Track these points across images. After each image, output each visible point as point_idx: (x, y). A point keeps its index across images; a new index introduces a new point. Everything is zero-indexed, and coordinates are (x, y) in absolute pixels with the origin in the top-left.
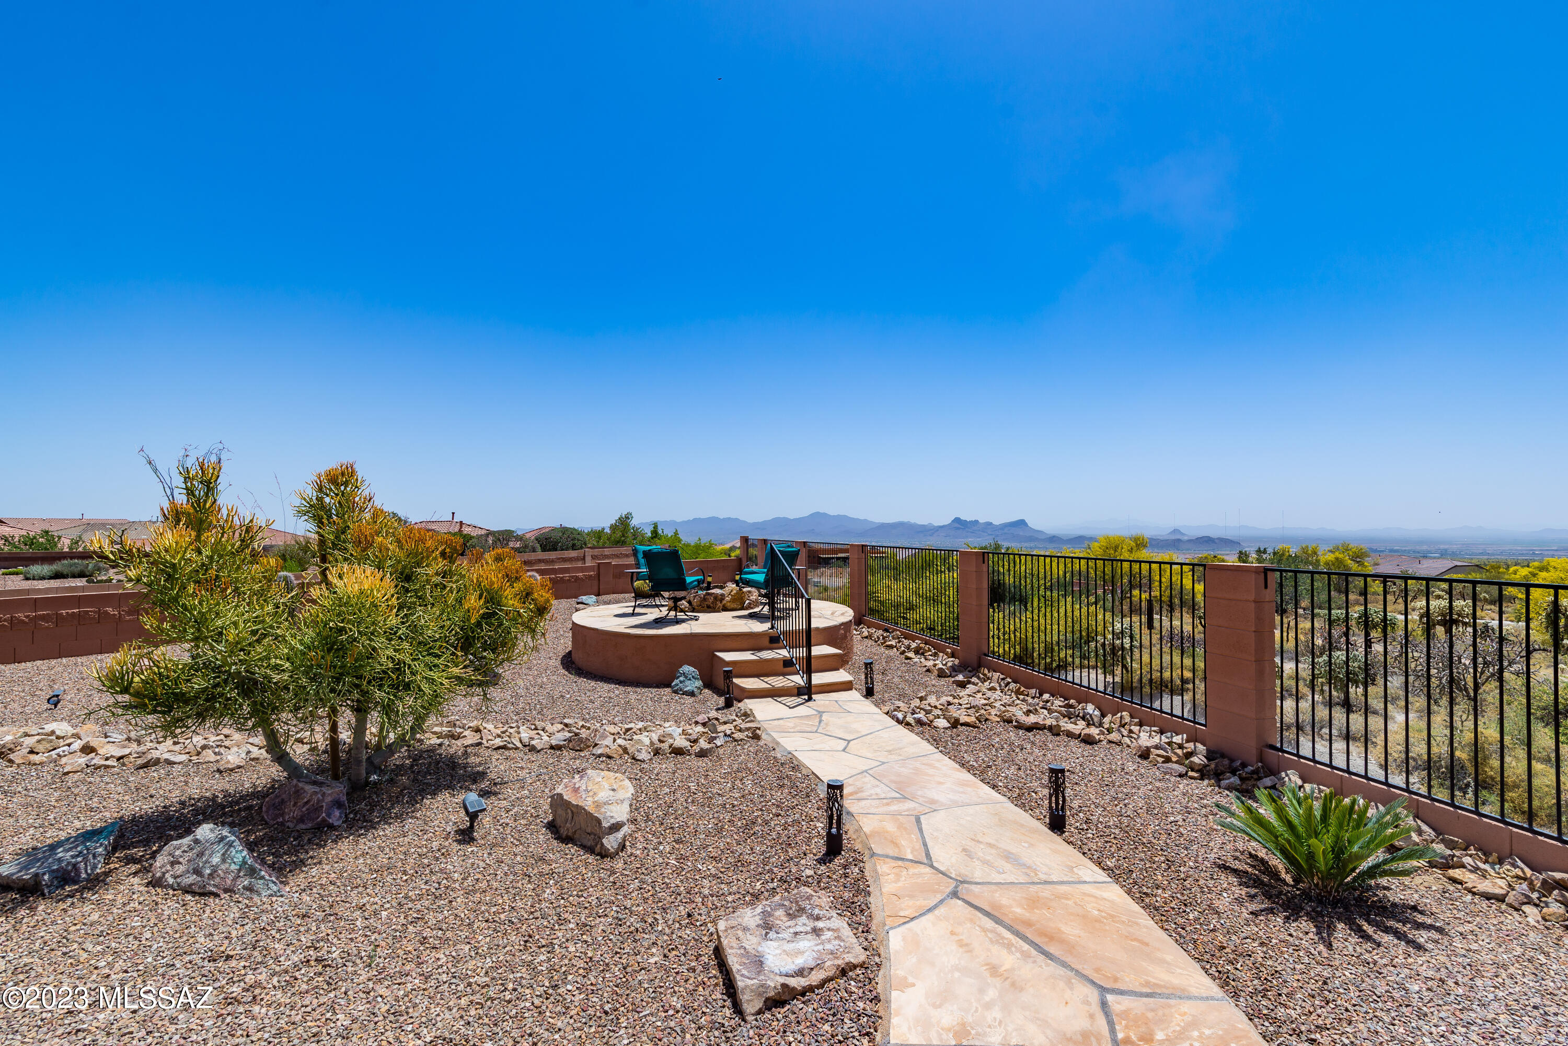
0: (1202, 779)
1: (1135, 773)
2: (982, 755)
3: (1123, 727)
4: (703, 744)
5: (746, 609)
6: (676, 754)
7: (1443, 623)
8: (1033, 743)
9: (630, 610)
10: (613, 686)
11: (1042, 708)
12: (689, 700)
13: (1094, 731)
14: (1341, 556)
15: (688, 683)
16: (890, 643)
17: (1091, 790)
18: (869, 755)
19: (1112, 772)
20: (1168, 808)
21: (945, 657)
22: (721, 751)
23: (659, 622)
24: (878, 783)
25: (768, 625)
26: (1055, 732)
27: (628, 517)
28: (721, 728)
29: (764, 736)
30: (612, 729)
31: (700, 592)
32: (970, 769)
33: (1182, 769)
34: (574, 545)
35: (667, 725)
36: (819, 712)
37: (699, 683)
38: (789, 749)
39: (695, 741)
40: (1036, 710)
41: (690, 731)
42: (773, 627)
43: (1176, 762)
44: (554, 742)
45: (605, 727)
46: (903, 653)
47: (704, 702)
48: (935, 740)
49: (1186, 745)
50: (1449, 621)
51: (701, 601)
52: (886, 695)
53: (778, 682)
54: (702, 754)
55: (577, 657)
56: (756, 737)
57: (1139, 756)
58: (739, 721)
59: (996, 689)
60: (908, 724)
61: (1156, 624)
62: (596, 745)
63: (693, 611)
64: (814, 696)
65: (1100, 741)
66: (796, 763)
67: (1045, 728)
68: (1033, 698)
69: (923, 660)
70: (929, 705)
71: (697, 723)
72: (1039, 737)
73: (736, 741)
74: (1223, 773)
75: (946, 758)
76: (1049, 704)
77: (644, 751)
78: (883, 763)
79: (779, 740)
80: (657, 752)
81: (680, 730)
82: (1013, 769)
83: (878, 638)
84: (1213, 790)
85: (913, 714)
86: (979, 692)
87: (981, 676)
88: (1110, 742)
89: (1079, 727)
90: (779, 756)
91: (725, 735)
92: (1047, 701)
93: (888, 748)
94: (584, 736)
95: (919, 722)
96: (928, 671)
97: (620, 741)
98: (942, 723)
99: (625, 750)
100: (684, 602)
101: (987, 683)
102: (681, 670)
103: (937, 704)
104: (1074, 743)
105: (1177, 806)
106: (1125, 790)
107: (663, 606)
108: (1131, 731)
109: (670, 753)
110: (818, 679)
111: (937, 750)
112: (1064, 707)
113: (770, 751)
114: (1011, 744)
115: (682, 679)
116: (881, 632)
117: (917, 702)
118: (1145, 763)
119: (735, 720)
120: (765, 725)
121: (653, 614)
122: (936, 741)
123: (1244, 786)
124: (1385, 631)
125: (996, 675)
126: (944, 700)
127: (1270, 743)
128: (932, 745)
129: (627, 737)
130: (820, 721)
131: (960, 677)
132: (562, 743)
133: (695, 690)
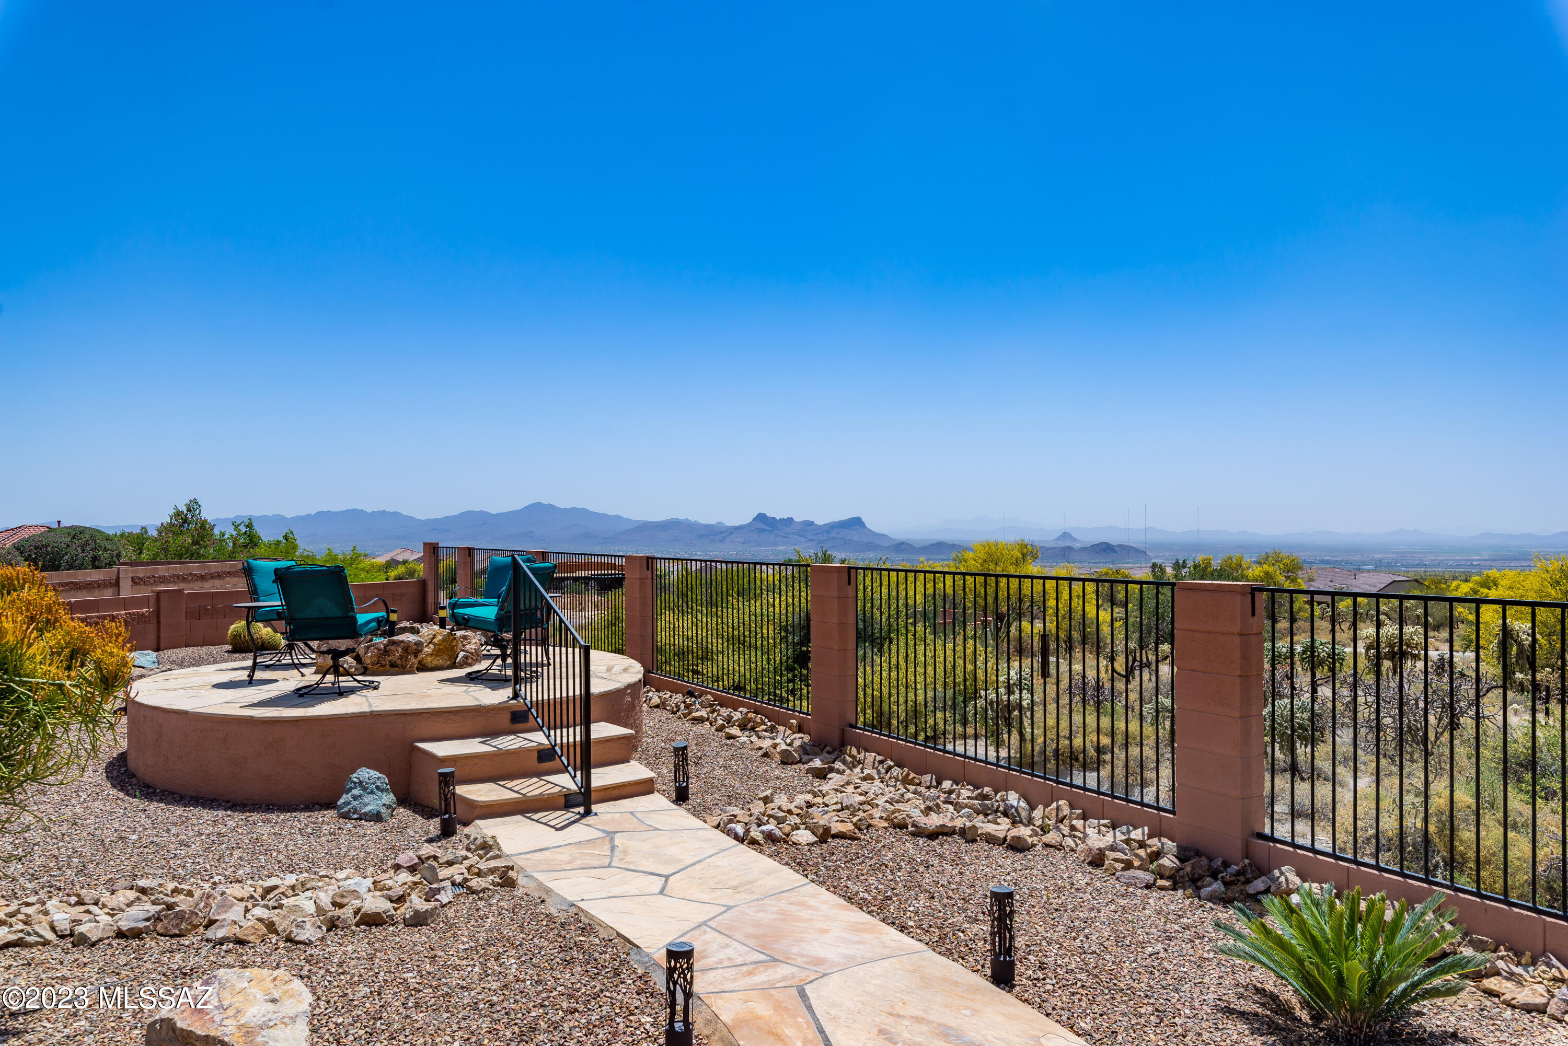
0: (1174, 889)
1: (1089, 889)
2: (872, 880)
3: (1061, 821)
4: (417, 902)
5: (461, 666)
6: (369, 925)
7: (1391, 656)
8: (941, 856)
9: (243, 675)
10: (221, 813)
11: (945, 802)
12: (372, 828)
13: (1024, 832)
14: (1271, 569)
15: (368, 798)
16: (698, 714)
17: (1037, 920)
18: (704, 897)
19: (1059, 890)
20: (1141, 935)
21: (790, 732)
22: (451, 913)
23: (304, 695)
24: (728, 941)
25: (508, 692)
26: (969, 837)
27: (193, 506)
28: (443, 873)
29: (521, 881)
30: (236, 890)
31: (377, 640)
32: (862, 905)
33: (1148, 877)
34: (95, 559)
35: (341, 875)
36: (608, 833)
37: (389, 798)
38: (570, 899)
39: (401, 899)
40: (938, 805)
41: (390, 883)
42: (516, 695)
43: (1139, 868)
44: (124, 925)
45: (221, 888)
46: (720, 729)
47: (402, 829)
48: (799, 864)
49: (1149, 842)
50: (1400, 653)
51: (380, 656)
52: (708, 798)
53: (532, 787)
54: (418, 920)
55: (140, 764)
56: (507, 882)
57: (1090, 864)
58: (474, 859)
59: (873, 779)
60: (753, 842)
61: (1053, 670)
62: (212, 922)
63: (364, 674)
64: (594, 808)
65: (1034, 845)
66: (587, 921)
67: (954, 833)
68: (928, 788)
69: (754, 738)
70: (780, 808)
71: (397, 867)
72: (948, 847)
73: (473, 892)
74: (1201, 878)
75: (823, 890)
76: (953, 796)
77: (308, 926)
78: (729, 908)
79: (551, 885)
80: (332, 925)
81: (369, 882)
82: (923, 900)
83: (678, 706)
84: (1192, 903)
85: (759, 826)
86: (848, 783)
87: (849, 759)
88: (1047, 846)
89: (1002, 827)
90: (553, 911)
91: (453, 884)
92: (950, 792)
93: (732, 883)
94: (183, 907)
95: (771, 838)
96: (766, 755)
97: (258, 912)
98: (804, 836)
99: (271, 927)
100: (348, 658)
101: (857, 770)
102: (354, 777)
103: (792, 806)
104: (997, 851)
105: (1154, 930)
106: (1081, 915)
107: (304, 665)
108: (1073, 828)
109: (357, 925)
110: (601, 777)
111: (806, 881)
112: (976, 798)
113: (536, 905)
114: (911, 860)
115: (356, 792)
116: (679, 696)
117: (758, 808)
118: (1099, 872)
119: (466, 858)
120: (520, 862)
121: (289, 681)
122: (801, 866)
123: (1230, 894)
124: (1332, 670)
125: (871, 756)
126: (800, 799)
127: (1257, 830)
128: (797, 871)
129: (271, 903)
130: (613, 848)
131: (817, 763)
132: (141, 925)
133: (383, 810)
